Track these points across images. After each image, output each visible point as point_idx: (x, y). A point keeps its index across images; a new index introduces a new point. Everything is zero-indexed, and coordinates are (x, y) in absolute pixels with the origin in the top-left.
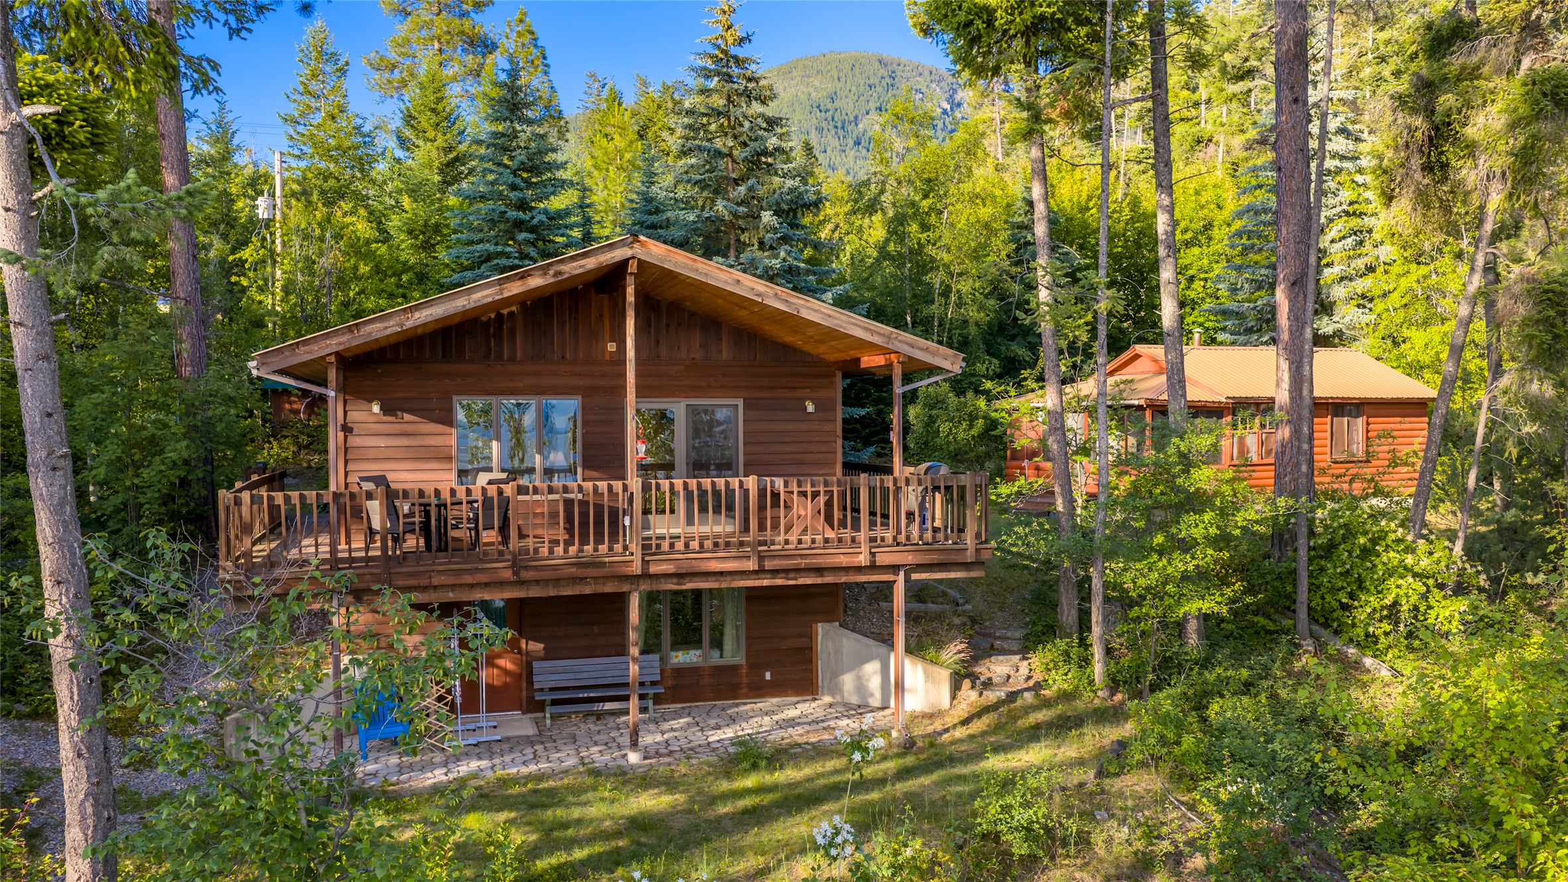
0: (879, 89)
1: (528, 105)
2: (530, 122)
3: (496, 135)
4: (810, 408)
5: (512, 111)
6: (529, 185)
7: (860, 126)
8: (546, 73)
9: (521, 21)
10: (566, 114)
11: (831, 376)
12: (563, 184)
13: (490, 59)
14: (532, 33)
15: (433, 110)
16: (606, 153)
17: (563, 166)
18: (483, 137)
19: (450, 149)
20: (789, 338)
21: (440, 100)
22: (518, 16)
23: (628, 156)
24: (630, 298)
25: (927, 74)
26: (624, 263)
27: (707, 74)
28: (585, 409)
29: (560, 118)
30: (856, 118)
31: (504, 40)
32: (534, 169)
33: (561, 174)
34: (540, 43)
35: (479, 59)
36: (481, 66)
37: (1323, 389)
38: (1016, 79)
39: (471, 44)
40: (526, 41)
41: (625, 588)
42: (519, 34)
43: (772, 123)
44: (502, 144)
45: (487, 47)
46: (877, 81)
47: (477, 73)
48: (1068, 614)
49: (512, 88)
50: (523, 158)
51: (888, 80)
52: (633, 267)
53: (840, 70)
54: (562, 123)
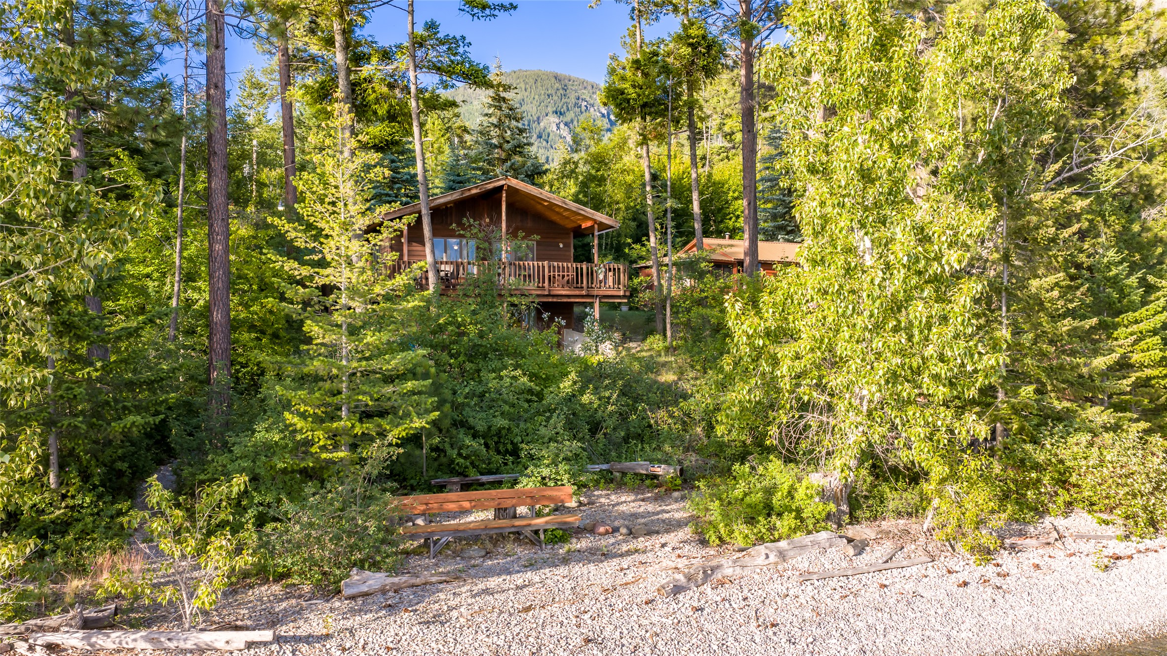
0: (555, 98)
4: (561, 246)
7: (542, 124)
11: (568, 234)
20: (555, 218)
24: (504, 199)
25: (590, 87)
26: (503, 186)
27: (490, 106)
30: (538, 118)
37: (762, 257)
38: (637, 123)
43: (521, 131)
46: (553, 92)
48: (660, 327)
51: (561, 91)
52: (505, 188)
53: (526, 83)
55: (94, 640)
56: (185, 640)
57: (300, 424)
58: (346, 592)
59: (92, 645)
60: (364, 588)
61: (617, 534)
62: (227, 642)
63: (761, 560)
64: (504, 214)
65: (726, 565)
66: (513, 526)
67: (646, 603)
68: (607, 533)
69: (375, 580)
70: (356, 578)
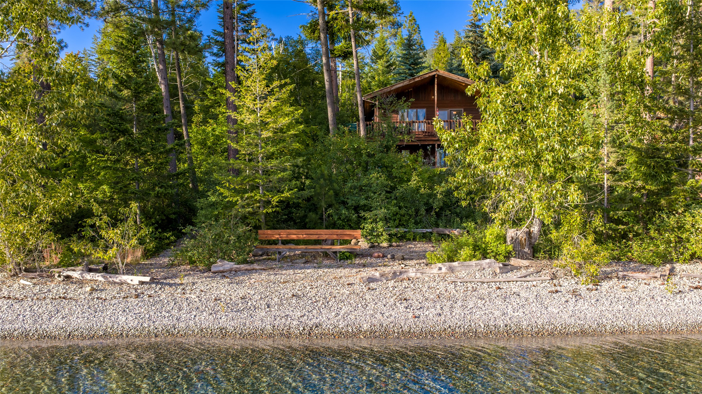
1: (414, 45)
2: (415, 50)
3: (404, 54)
5: (409, 47)
6: (414, 69)
8: (419, 33)
9: (411, 16)
10: (427, 48)
12: (424, 68)
13: (399, 30)
14: (414, 20)
15: (382, 49)
16: (438, 59)
17: (424, 62)
18: (401, 55)
19: (388, 61)
21: (384, 46)
22: (409, 14)
23: (445, 59)
24: (436, 83)
26: (434, 75)
27: (469, 31)
28: (427, 111)
29: (424, 49)
31: (405, 23)
32: (416, 64)
33: (424, 65)
34: (417, 23)
35: (396, 30)
36: (396, 33)
39: (393, 25)
40: (413, 23)
41: (434, 143)
42: (410, 21)
44: (406, 57)
45: (398, 25)
47: (395, 35)
49: (409, 40)
50: (412, 61)
52: (436, 76)
54: (425, 51)
55: (84, 275)
56: (117, 278)
57: (226, 193)
58: (213, 269)
59: (83, 277)
60: (221, 269)
61: (385, 258)
62: (132, 280)
63: (435, 271)
64: (436, 92)
65: (411, 271)
66: (321, 248)
67: (348, 284)
68: (379, 257)
69: (228, 265)
70: (220, 263)
